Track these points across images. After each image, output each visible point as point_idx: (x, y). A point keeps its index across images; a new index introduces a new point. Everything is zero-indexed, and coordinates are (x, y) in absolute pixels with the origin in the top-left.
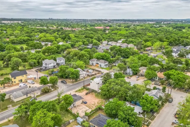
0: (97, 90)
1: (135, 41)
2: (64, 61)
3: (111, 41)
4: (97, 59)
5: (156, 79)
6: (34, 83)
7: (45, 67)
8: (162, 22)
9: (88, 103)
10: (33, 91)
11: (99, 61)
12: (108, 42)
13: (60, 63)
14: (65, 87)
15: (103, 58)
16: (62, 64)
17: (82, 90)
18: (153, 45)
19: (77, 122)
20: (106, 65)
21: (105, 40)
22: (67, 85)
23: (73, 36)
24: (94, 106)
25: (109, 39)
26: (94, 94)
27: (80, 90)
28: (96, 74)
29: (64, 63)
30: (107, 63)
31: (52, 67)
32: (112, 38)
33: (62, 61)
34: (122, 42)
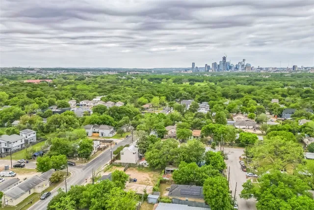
0: (134, 162)
1: (122, 98)
2: (35, 135)
3: (82, 100)
4: (93, 126)
7: (5, 148)
8: (126, 72)
9: (138, 181)
10: (37, 183)
11: (98, 127)
12: (78, 102)
13: (29, 140)
14: (80, 170)
15: (104, 122)
16: (32, 141)
17: (110, 168)
18: (149, 102)
19: (148, 203)
20: (112, 132)
21: (71, 99)
22: (80, 167)
23: (8, 96)
24: (150, 182)
25: (77, 96)
26: (135, 169)
27: (109, 168)
28: (108, 146)
29: (35, 138)
30: (112, 130)
31: (20, 147)
32: (83, 95)
33: (32, 135)
34: (101, 99)
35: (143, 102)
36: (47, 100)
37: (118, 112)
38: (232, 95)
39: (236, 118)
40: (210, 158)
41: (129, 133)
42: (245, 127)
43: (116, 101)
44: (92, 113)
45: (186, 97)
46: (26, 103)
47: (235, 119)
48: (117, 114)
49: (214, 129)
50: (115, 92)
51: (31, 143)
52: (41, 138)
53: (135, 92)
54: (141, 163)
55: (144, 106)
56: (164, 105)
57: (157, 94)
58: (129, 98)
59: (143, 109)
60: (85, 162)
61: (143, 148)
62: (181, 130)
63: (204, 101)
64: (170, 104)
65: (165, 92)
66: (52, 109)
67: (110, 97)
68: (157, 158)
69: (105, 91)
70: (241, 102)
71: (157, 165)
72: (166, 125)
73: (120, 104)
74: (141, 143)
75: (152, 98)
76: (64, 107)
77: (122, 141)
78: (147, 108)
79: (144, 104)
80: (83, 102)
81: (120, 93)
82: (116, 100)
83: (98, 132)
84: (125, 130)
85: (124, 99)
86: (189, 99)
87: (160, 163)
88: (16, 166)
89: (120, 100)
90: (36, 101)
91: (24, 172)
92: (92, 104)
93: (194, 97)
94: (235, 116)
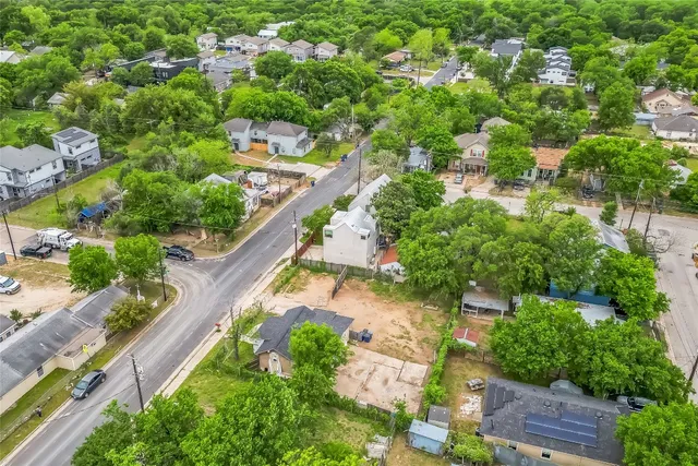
0: (364, 264)
1: (332, 31)
2: (96, 144)
3: (231, 33)
4: (251, 122)
5: (529, 175)
6: (18, 289)
7: (8, 187)
9: (378, 338)
10: (64, 339)
11: (264, 126)
12: (220, 38)
13: (79, 159)
14: (204, 278)
15: (280, 114)
16: (87, 162)
17: (293, 275)
18: (405, 44)
19: (409, 446)
20: (302, 144)
21: (205, 31)
22: (205, 267)
23: (46, 17)
24: (413, 345)
25: (219, 24)
26: (364, 286)
27: (288, 280)
28: (290, 191)
29: (97, 155)
30: (303, 135)
31: (51, 184)
32: (233, 19)
33: (86, 146)
34: (280, 34)
35: (388, 43)
36: (143, 32)
37: (320, 79)
38: (632, 26)
39: (654, 101)
40: (620, 282)
41: (350, 146)
42: (686, 135)
43: (318, 40)
44: (253, 74)
45: (503, 29)
46: (86, 41)
47: (651, 104)
48: (317, 83)
49: (614, 154)
50: (316, 10)
51: (84, 167)
52: (113, 154)
53: (367, 12)
54: (384, 267)
55: (391, 58)
56: (445, 53)
57: (424, 18)
58: (351, 32)
59: (387, 66)
60: (222, 249)
61: (391, 222)
62: (502, 151)
63: (555, 45)
64: (462, 52)
65: (448, 15)
66: (152, 60)
67: (301, 28)
68: (437, 268)
69: (291, 10)
70: (664, 50)
71: (436, 288)
72: (457, 131)
73: (326, 50)
74: (386, 204)
75: (411, 32)
76: (183, 55)
77: (331, 175)
78: (400, 63)
79: (391, 50)
80: (232, 39)
81: (329, 14)
82: (316, 36)
83: (266, 142)
84: (338, 137)
85: (337, 35)
86: (513, 36)
87: (445, 283)
88: (28, 253)
89: (326, 36)
90: (112, 36)
91: (47, 277)
92: (255, 47)
93: (525, 30)
94: (651, 95)
